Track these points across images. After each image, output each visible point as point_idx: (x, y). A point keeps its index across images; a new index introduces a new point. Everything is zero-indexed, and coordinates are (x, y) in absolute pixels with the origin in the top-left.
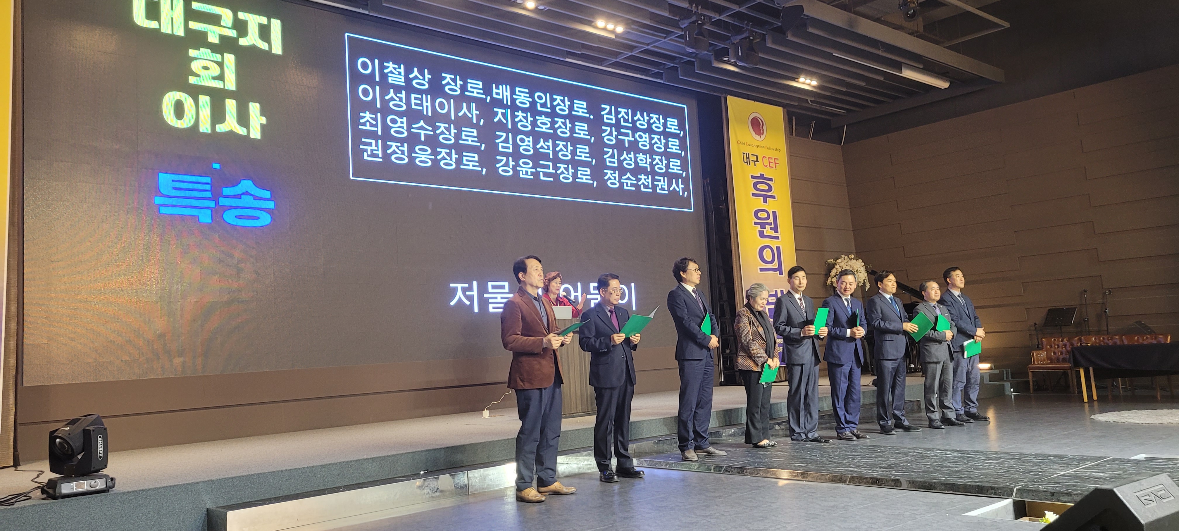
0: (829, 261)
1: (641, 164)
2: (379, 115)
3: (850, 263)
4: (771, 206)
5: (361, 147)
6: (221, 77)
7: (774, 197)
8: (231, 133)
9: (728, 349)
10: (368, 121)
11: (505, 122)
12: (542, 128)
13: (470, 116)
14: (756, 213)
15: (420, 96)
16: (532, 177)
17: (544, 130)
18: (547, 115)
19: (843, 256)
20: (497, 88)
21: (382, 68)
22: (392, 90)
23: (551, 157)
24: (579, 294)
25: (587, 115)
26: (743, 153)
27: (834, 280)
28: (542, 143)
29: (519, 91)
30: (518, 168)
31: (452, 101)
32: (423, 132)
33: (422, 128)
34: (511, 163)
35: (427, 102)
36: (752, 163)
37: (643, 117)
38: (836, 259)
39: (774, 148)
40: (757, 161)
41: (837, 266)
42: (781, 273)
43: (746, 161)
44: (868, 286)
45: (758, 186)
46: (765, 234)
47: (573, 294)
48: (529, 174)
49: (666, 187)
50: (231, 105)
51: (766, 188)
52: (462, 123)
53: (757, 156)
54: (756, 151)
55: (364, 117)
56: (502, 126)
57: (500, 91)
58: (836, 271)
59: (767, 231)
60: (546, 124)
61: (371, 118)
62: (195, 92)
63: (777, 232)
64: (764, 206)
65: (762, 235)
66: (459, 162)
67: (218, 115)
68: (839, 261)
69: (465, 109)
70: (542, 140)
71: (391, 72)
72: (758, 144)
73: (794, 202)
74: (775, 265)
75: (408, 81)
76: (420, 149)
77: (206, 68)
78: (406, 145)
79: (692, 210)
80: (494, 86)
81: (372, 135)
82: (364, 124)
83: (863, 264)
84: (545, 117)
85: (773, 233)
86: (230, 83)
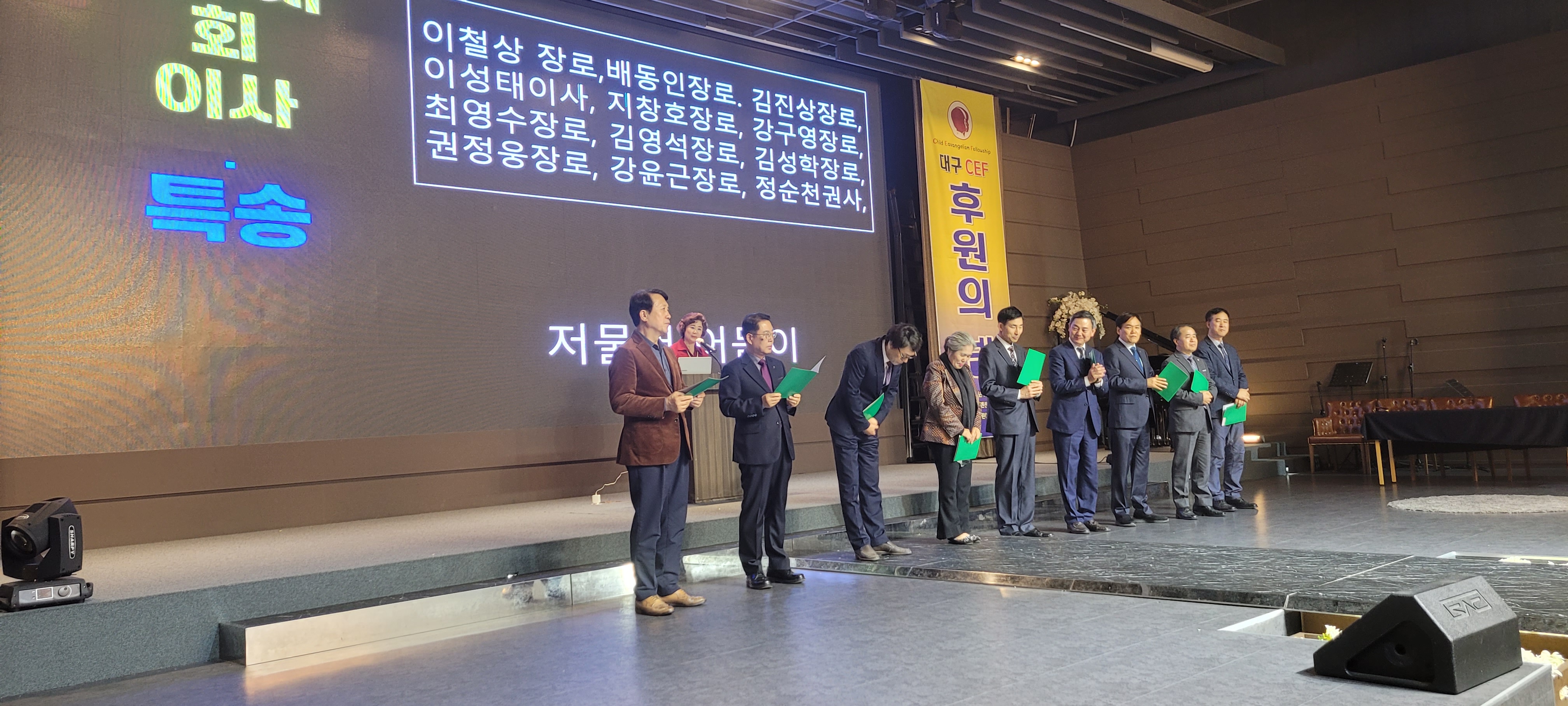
0: (1053, 299)
1: (806, 169)
2: (453, 98)
3: (1079, 303)
4: (977, 226)
5: (429, 141)
6: (235, 44)
7: (980, 214)
8: (250, 122)
9: (918, 415)
10: (437, 106)
11: (623, 110)
12: (673, 119)
13: (576, 101)
14: (957, 235)
15: (508, 74)
16: (659, 185)
17: (675, 122)
18: (679, 101)
19: (1071, 293)
20: (613, 65)
21: (456, 35)
22: (470, 65)
23: (685, 158)
24: (722, 341)
25: (734, 103)
26: (941, 156)
27: (1058, 325)
28: (672, 139)
29: (643, 69)
30: (640, 173)
31: (552, 81)
32: (512, 123)
33: (511, 117)
34: (632, 166)
35: (518, 82)
36: (953, 169)
37: (808, 105)
38: (1061, 298)
39: (982, 149)
40: (959, 166)
41: (1063, 307)
42: (988, 316)
43: (944, 166)
44: (1103, 333)
45: (960, 200)
46: (968, 263)
47: (714, 341)
48: (656, 180)
49: (838, 200)
50: (250, 83)
51: (971, 202)
52: (565, 110)
53: (958, 159)
54: (958, 153)
55: (433, 101)
56: (619, 116)
57: (617, 69)
58: (1061, 313)
59: (971, 260)
60: (679, 114)
61: (441, 102)
62: (201, 64)
63: (983, 260)
64: (967, 227)
65: (963, 264)
66: (561, 163)
67: (232, 96)
68: (1065, 299)
69: (569, 93)
70: (672, 135)
71: (469, 41)
72: (960, 143)
73: (1007, 221)
74: (981, 305)
75: (492, 53)
76: (508, 146)
77: (215, 31)
78: (489, 139)
79: (873, 231)
80: (608, 61)
81: (444, 125)
82: (433, 111)
83: (1097, 303)
84: (677, 105)
85: (978, 263)
86: (249, 53)
